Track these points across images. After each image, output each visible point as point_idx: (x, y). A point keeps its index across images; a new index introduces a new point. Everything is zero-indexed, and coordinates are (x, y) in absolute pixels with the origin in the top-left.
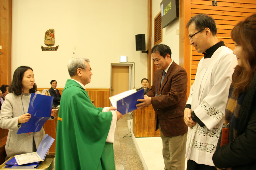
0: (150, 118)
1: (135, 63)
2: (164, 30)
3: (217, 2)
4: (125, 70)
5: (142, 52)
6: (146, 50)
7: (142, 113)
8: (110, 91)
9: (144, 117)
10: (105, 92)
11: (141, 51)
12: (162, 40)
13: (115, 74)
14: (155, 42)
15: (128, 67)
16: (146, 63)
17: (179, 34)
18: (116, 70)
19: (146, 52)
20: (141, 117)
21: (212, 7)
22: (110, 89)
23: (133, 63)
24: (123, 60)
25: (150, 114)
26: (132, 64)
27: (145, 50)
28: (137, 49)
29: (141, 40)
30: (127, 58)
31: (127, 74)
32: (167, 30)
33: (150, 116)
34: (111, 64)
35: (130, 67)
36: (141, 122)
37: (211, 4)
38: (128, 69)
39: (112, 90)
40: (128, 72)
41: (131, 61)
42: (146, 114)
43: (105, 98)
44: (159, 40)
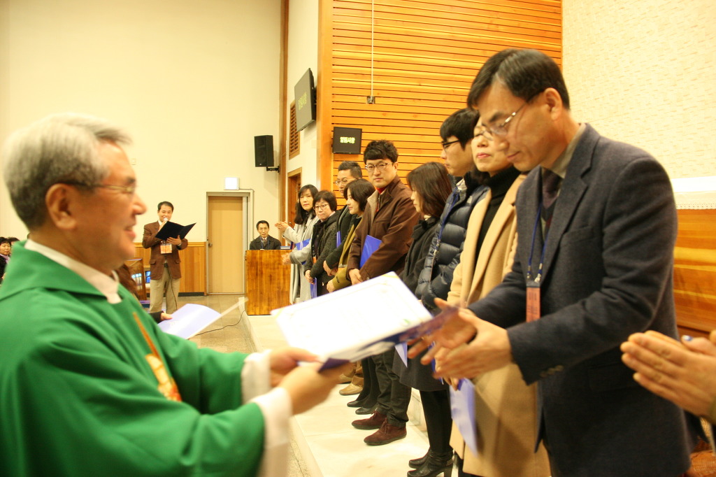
0: (271, 284)
1: (254, 192)
2: (302, 133)
3: (374, 98)
4: (236, 204)
5: (268, 170)
6: (275, 166)
7: (257, 274)
8: (205, 247)
9: (261, 282)
10: (196, 250)
11: (265, 168)
12: (299, 150)
13: (215, 213)
14: (291, 151)
15: (241, 198)
16: (277, 191)
17: (316, 147)
18: (216, 204)
19: (276, 169)
20: (256, 283)
21: (367, 107)
22: (205, 243)
23: (251, 192)
24: (230, 185)
25: (271, 276)
26: (249, 193)
27: (273, 166)
28: (257, 165)
29: (264, 146)
30: (239, 180)
31: (240, 212)
32: (305, 134)
33: (271, 280)
34: (207, 193)
35: (244, 199)
36: (257, 290)
37: (366, 102)
38: (242, 202)
39: (209, 245)
40: (242, 209)
41: (246, 187)
42: (264, 276)
43: (196, 261)
44: (296, 148)
